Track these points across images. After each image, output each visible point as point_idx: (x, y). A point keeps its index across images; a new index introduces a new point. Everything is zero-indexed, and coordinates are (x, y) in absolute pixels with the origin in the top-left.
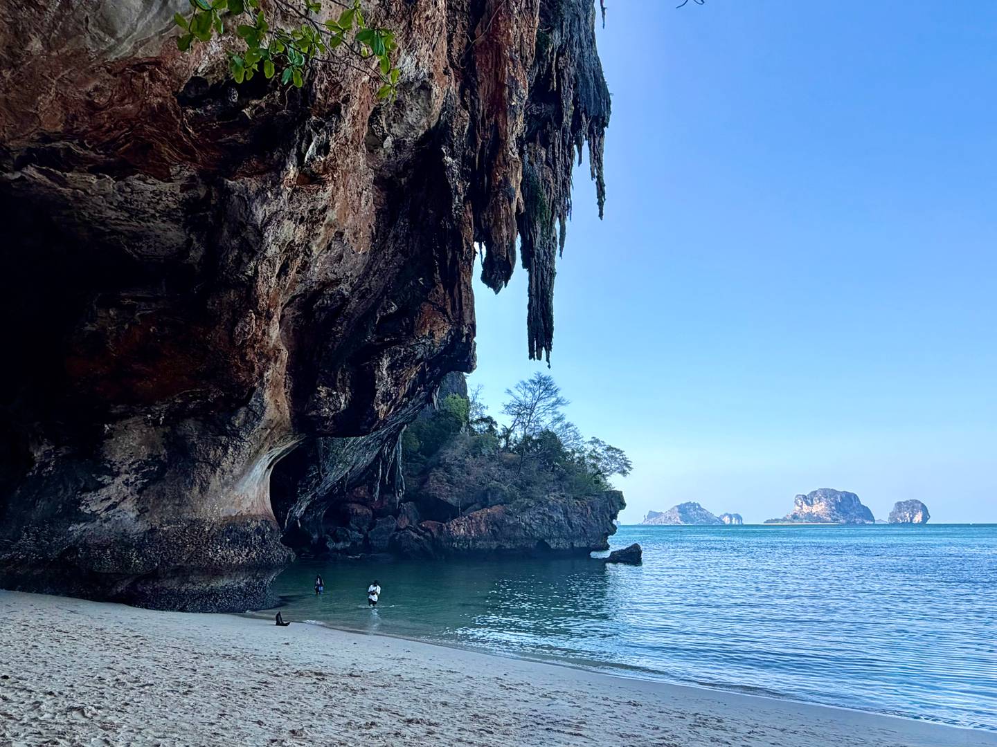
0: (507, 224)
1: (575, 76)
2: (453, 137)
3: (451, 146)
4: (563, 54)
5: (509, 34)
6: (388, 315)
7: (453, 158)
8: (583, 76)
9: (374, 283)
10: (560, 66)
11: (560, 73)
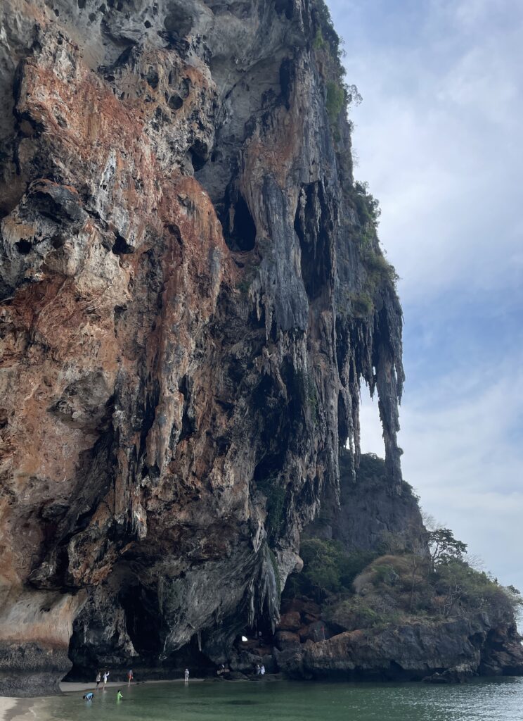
0: (157, 442)
1: (273, 306)
2: (121, 397)
3: (120, 404)
4: (264, 293)
5: (173, 317)
6: (83, 514)
7: (122, 410)
8: (279, 303)
9: (86, 493)
10: (263, 302)
11: (262, 306)
